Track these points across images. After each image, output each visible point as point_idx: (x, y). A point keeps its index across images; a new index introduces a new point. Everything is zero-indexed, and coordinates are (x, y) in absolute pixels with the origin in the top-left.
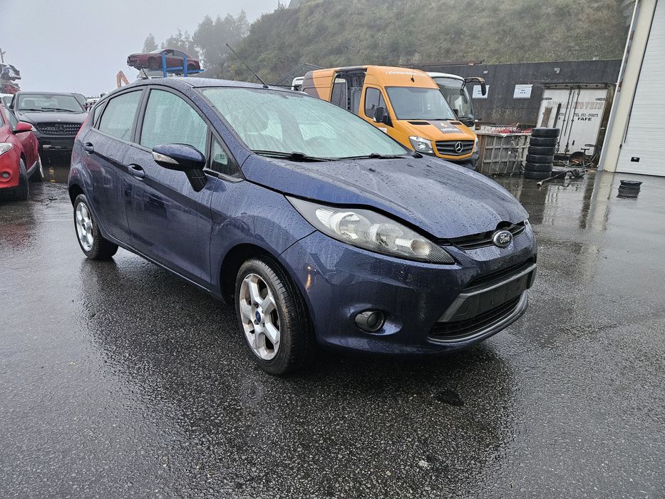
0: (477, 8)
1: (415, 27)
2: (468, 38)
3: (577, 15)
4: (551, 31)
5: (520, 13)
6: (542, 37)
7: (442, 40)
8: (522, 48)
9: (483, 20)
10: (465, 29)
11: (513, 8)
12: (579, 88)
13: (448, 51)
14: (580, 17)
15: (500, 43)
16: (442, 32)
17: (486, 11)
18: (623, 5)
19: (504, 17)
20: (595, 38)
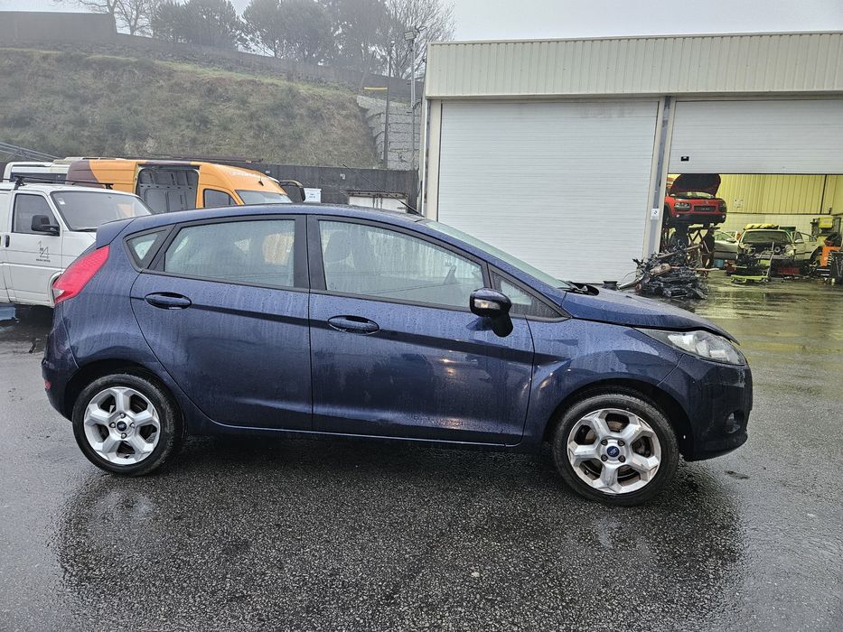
0: (221, 97)
1: (141, 106)
2: (217, 128)
3: (329, 119)
4: (308, 133)
5: (272, 110)
6: (300, 138)
7: (183, 127)
8: (282, 147)
9: (231, 111)
10: (211, 117)
11: (264, 102)
12: (381, 197)
13: (194, 141)
14: (332, 122)
15: (257, 139)
16: (182, 118)
17: (234, 101)
18: (367, 117)
19: (257, 111)
20: (350, 144)
